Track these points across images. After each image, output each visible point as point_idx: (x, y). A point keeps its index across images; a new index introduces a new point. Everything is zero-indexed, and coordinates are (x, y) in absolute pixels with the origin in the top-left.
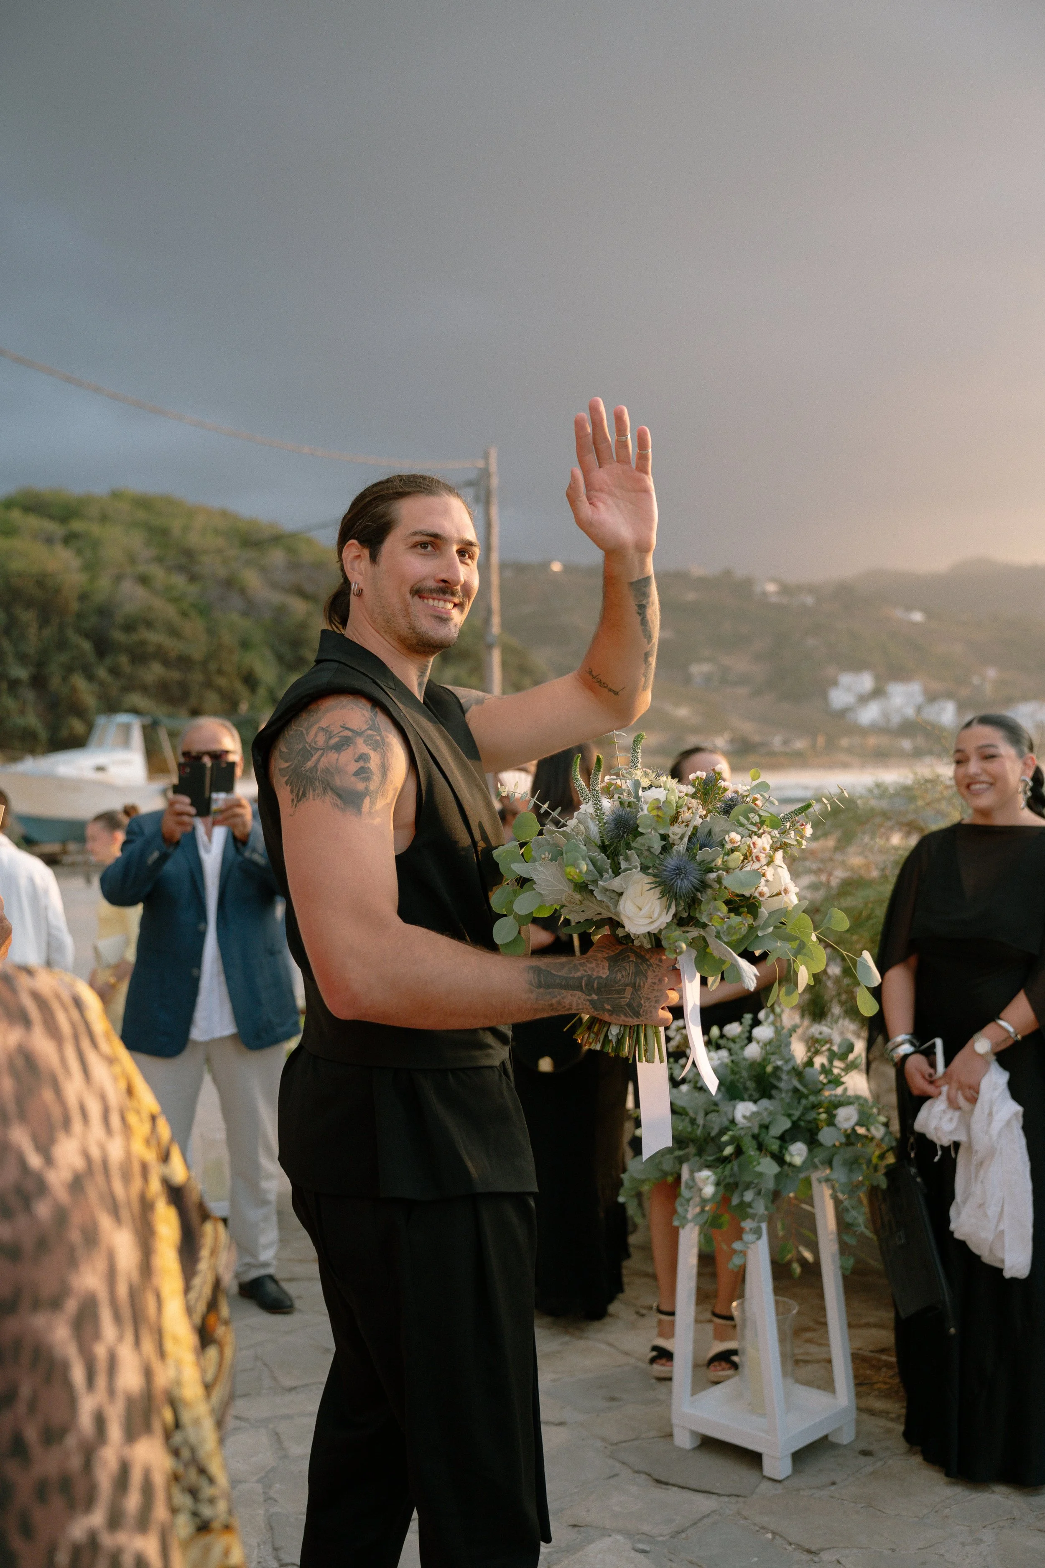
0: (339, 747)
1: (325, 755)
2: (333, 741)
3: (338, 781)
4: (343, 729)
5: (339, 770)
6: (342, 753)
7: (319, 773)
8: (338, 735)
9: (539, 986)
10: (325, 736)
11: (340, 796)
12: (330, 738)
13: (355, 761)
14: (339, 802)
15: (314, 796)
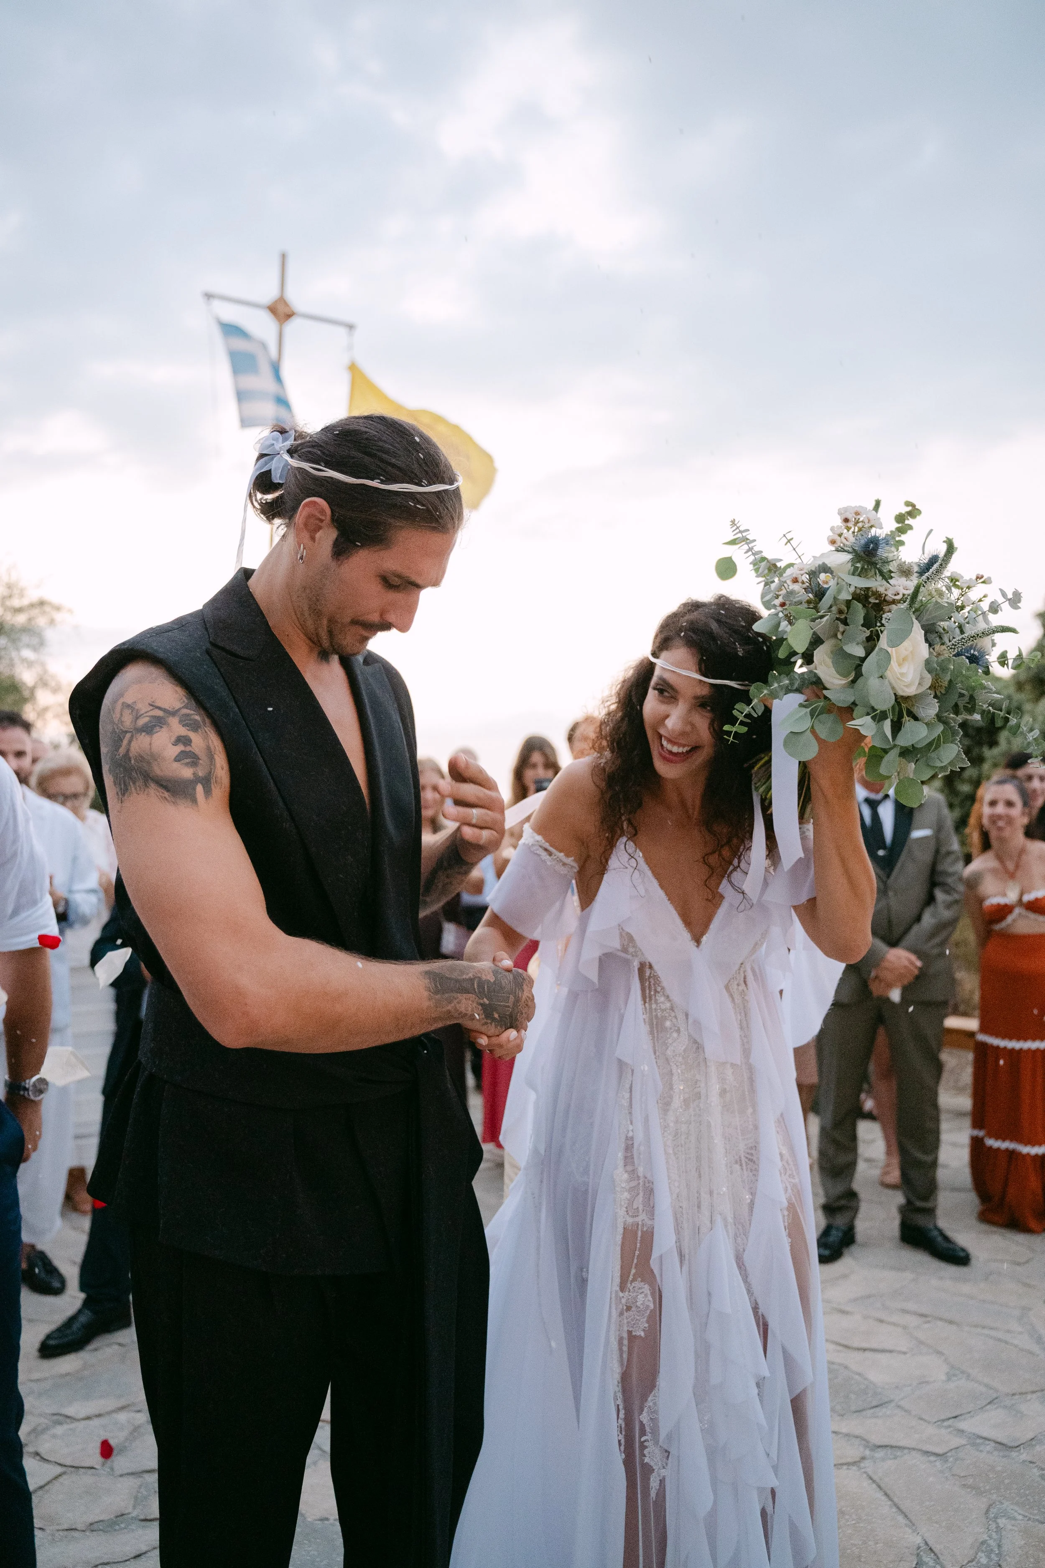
0: (148, 729)
1: (134, 739)
2: (141, 722)
3: (157, 771)
4: (151, 708)
5: (155, 757)
6: (155, 736)
7: (133, 762)
8: (147, 714)
9: (437, 992)
10: (131, 716)
11: (167, 789)
12: (137, 718)
13: (173, 745)
14: (166, 794)
15: (136, 789)
